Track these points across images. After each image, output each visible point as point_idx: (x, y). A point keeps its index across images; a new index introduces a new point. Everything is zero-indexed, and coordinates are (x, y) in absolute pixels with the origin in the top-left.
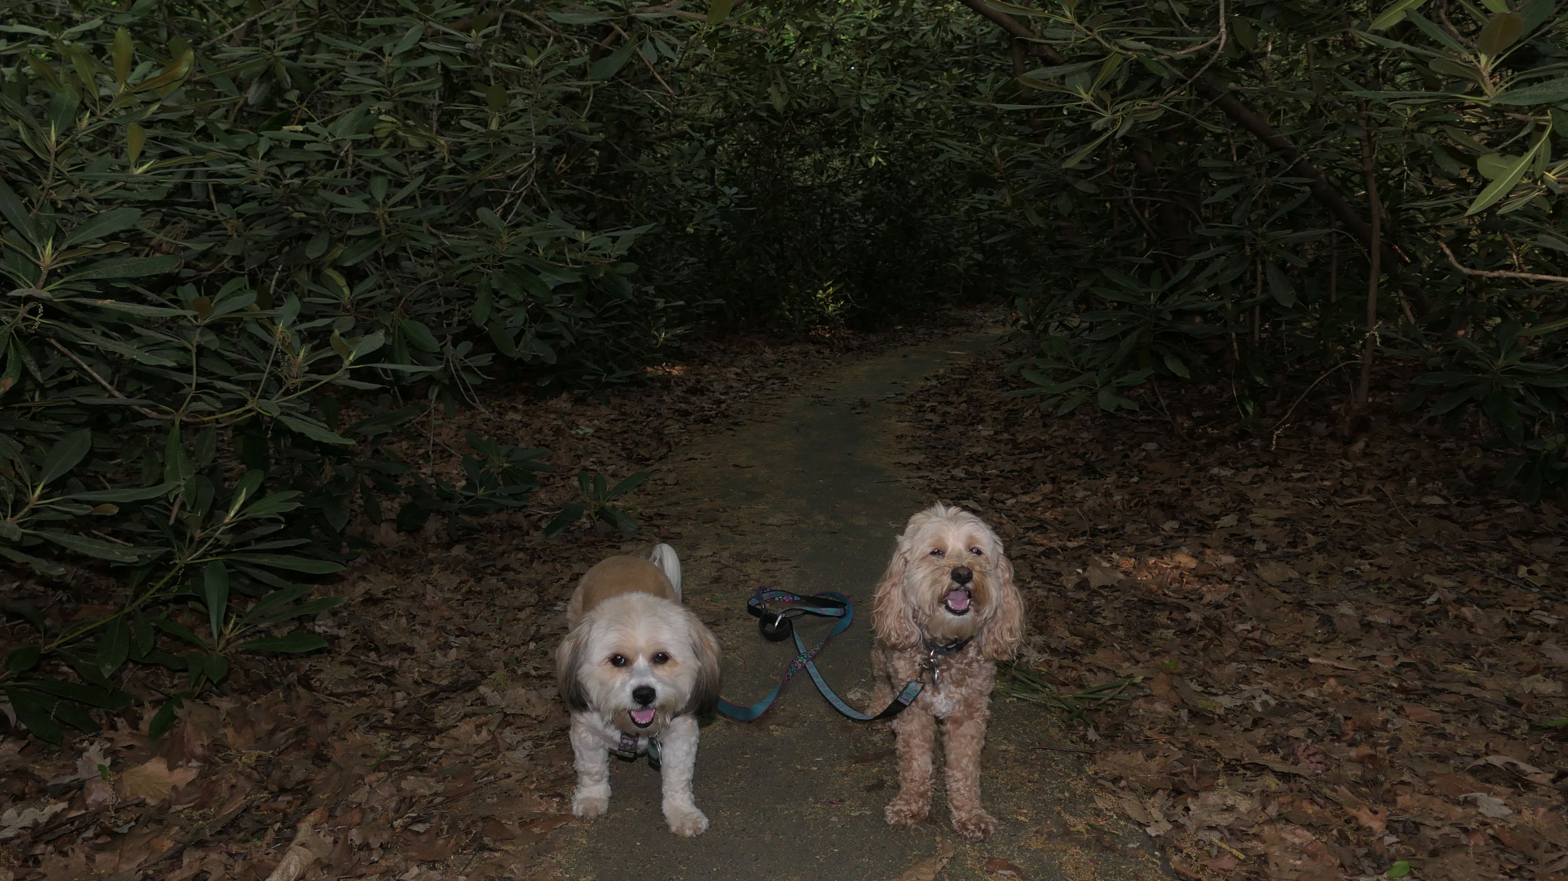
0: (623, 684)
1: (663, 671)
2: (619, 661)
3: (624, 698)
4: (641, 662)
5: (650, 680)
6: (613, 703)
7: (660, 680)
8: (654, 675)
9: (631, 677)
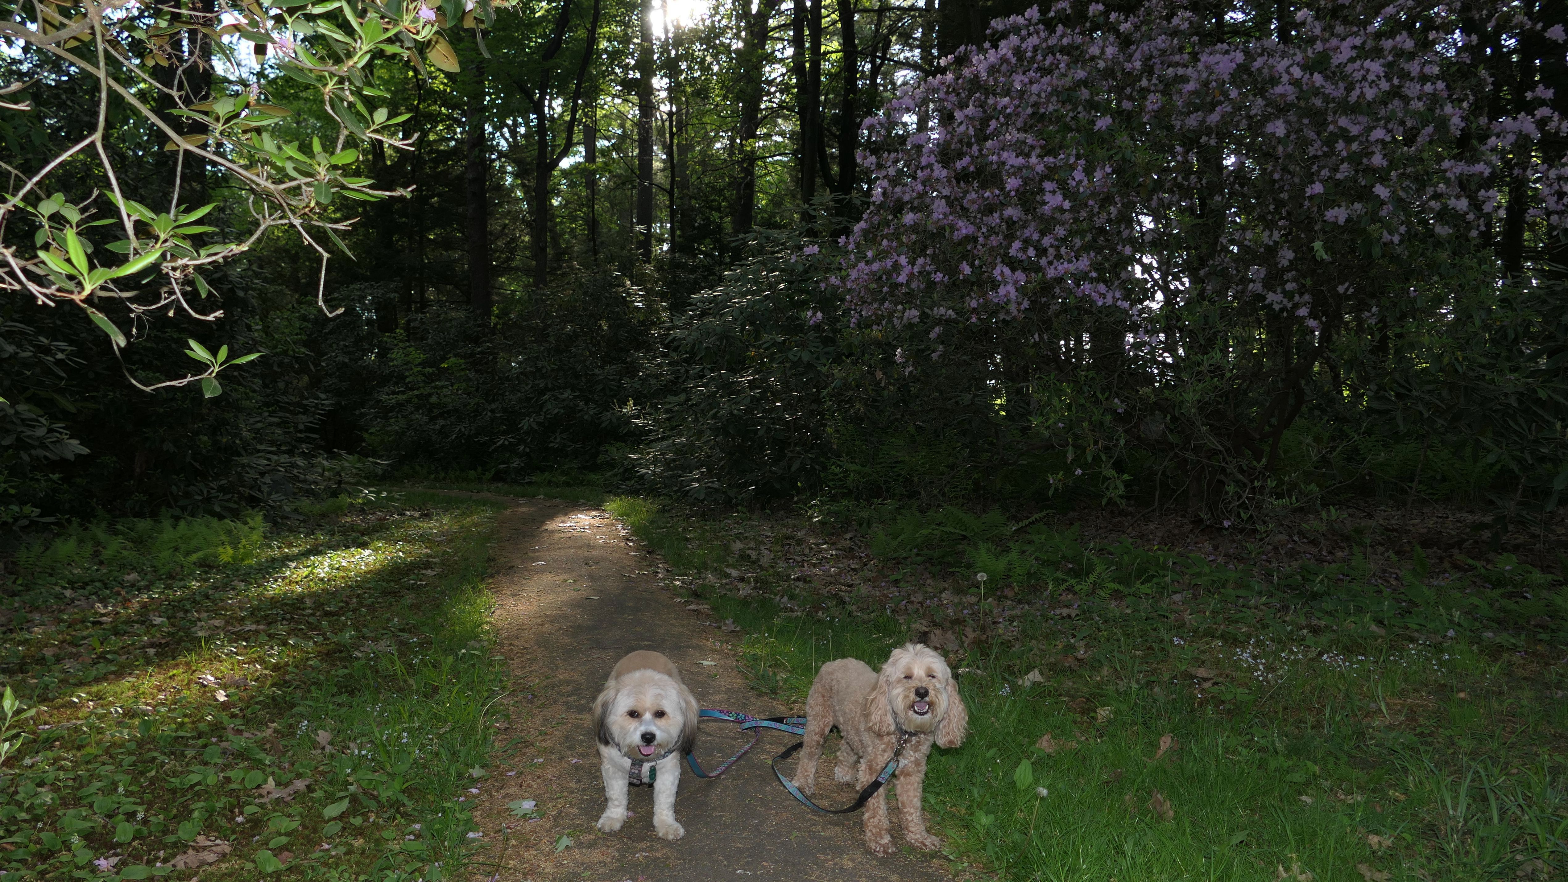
0: (635, 729)
1: (662, 722)
2: (633, 714)
3: (636, 738)
4: (648, 716)
5: (653, 729)
6: (628, 741)
7: (659, 728)
8: (655, 725)
9: (641, 725)
